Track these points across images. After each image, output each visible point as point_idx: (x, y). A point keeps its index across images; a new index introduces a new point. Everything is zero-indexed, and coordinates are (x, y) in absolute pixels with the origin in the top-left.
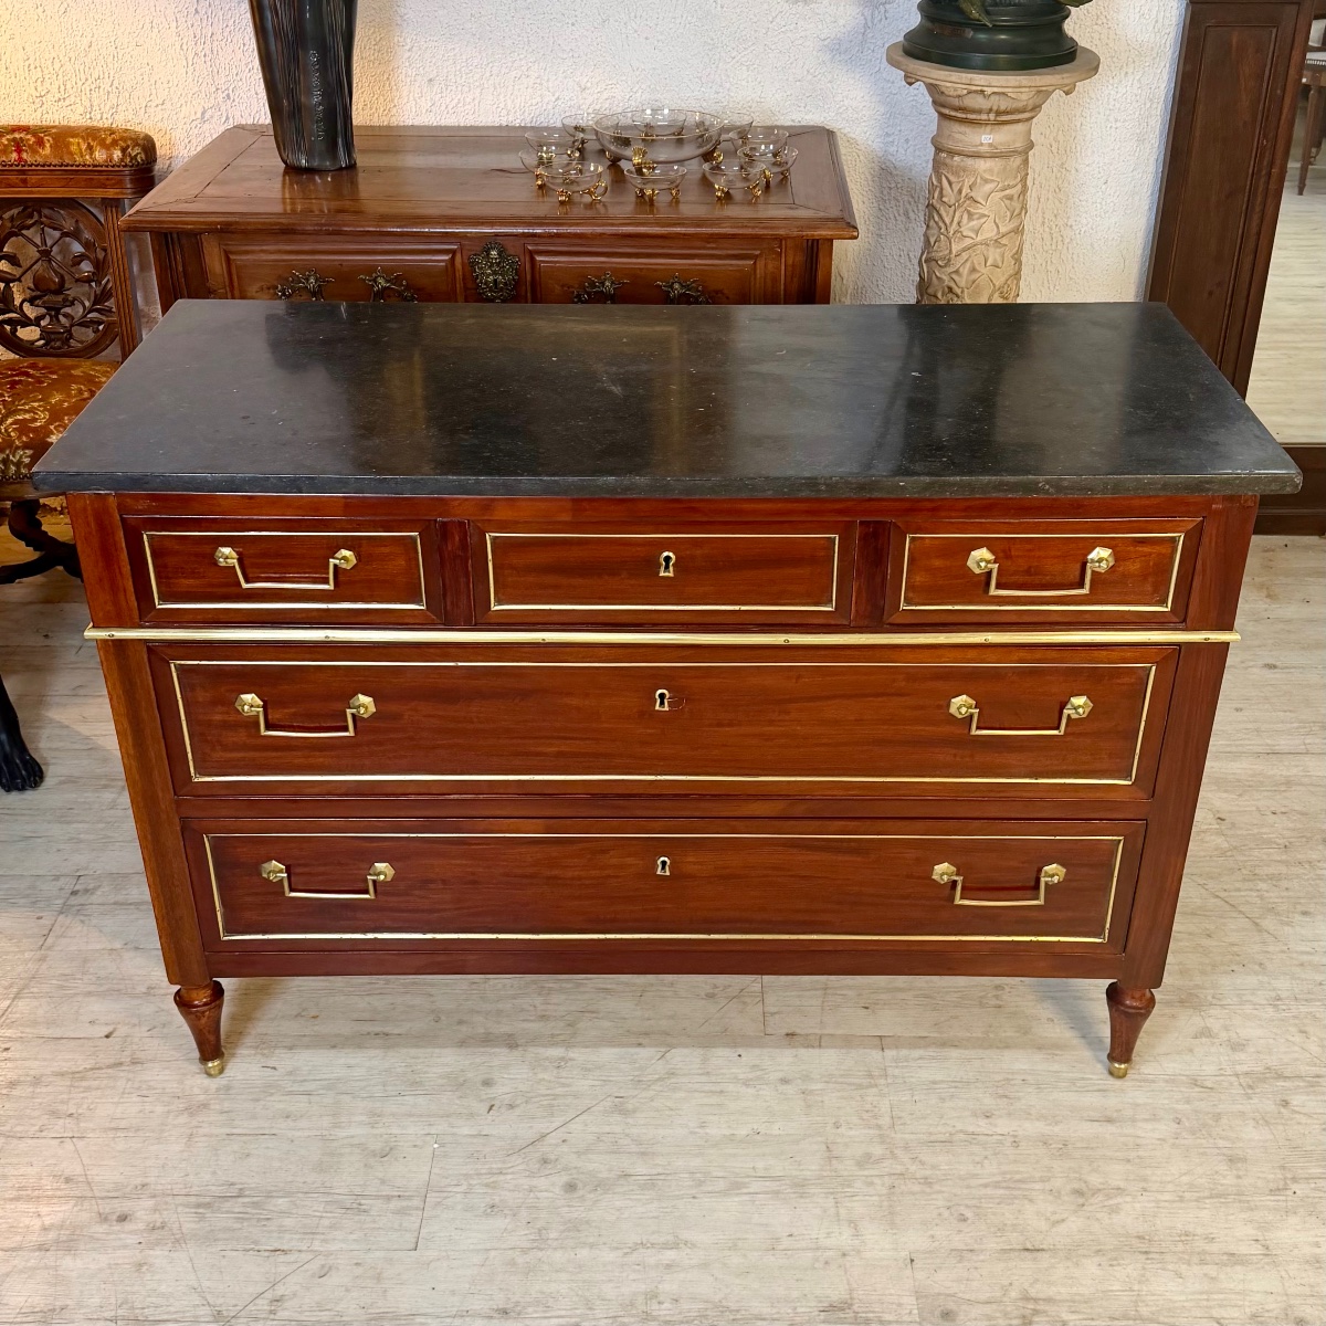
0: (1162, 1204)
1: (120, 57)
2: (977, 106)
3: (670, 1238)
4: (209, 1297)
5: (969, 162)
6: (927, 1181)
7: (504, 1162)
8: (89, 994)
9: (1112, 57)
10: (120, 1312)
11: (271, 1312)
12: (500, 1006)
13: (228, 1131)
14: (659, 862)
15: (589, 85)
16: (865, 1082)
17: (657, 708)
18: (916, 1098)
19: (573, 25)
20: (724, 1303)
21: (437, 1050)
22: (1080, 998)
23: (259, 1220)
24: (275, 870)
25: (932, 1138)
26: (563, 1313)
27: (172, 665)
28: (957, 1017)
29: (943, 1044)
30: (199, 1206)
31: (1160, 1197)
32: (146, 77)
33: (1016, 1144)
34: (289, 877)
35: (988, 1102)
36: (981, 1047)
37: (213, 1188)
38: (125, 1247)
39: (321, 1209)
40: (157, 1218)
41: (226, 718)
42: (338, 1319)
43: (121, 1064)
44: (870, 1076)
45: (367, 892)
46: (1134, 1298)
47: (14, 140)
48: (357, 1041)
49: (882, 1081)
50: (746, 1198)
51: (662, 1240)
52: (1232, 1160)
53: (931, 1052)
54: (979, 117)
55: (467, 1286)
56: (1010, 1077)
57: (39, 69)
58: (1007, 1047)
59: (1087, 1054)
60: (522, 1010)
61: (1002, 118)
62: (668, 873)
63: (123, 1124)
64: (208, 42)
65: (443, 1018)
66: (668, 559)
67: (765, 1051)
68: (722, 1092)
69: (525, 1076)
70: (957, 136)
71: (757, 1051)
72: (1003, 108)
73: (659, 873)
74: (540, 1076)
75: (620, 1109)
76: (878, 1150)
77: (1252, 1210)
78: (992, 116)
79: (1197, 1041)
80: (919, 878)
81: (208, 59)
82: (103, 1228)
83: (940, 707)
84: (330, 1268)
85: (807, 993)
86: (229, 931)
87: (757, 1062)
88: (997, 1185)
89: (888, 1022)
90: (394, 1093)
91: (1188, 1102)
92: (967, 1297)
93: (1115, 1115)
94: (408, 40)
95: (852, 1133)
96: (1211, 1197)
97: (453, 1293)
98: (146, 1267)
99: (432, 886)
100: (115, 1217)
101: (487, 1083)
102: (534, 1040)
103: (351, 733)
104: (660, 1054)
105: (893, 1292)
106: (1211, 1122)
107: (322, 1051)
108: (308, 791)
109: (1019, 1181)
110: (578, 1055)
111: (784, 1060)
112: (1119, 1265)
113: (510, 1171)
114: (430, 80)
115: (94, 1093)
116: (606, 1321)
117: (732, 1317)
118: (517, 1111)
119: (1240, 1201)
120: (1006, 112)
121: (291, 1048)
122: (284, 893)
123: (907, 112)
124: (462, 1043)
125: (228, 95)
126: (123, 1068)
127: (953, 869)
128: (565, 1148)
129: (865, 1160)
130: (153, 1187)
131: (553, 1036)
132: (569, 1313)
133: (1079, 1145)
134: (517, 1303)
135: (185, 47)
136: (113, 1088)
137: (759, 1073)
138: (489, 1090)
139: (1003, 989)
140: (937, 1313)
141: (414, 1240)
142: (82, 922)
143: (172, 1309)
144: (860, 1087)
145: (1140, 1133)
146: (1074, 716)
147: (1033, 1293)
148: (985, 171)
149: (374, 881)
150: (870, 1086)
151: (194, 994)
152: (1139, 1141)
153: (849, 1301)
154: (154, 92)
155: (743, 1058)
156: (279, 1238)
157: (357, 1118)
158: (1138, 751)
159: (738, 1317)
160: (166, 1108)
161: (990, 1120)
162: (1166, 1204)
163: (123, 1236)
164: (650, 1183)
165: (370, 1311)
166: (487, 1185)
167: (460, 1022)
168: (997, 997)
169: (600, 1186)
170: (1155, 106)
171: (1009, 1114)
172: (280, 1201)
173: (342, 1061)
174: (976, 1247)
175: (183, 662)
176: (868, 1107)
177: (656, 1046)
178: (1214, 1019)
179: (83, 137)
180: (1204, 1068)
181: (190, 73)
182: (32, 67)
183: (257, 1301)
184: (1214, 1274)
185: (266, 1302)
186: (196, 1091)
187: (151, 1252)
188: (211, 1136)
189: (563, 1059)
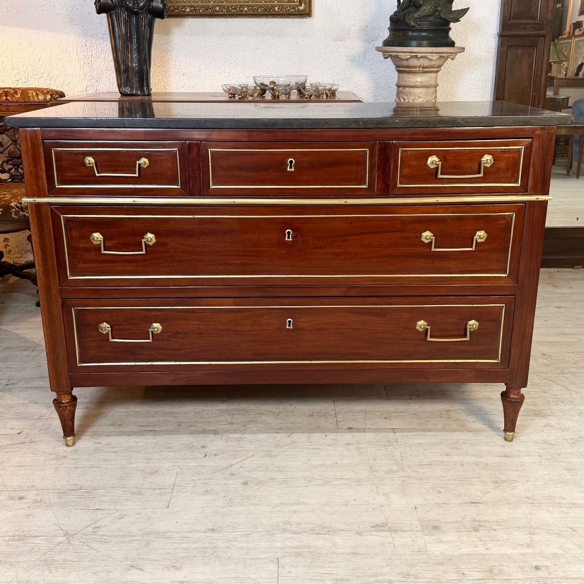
0: (536, 486)
1: (52, 64)
2: (414, 65)
3: (295, 501)
4: (62, 527)
5: (412, 89)
6: (420, 479)
7: (212, 475)
8: (11, 418)
9: (469, 62)
10: (17, 533)
11: (94, 532)
12: (210, 420)
13: (76, 466)
14: (287, 322)
15: (250, 76)
16: (387, 444)
17: (287, 239)
18: (413, 449)
19: (244, 50)
20: (323, 525)
21: (180, 436)
22: (488, 414)
23: (89, 498)
24: (105, 327)
25: (421, 463)
26: (242, 530)
27: (62, 217)
28: (429, 421)
29: (424, 430)
30: (59, 493)
31: (535, 483)
32: (63, 73)
33: (462, 465)
34: (112, 330)
35: (447, 450)
36: (442, 431)
37: (68, 487)
38: (21, 509)
39: (121, 493)
40: (39, 498)
41: (85, 245)
42: (128, 534)
43: (25, 443)
44: (390, 442)
45: (149, 339)
46: (528, 520)
47: (5, 91)
48: (141, 433)
49: (396, 444)
50: (333, 486)
51: (291, 502)
52: (568, 470)
53: (418, 433)
54: (415, 70)
55: (194, 521)
56: (457, 441)
57: (17, 69)
58: (455, 431)
59: (493, 433)
60: (221, 421)
61: (425, 70)
62: (292, 328)
63: (24, 464)
64: (90, 58)
65: (182, 424)
66: (291, 162)
67: (338, 434)
68: (318, 448)
69: (222, 444)
70: (406, 79)
71: (334, 434)
72: (425, 65)
73: (287, 327)
74: (230, 444)
75: (269, 455)
76: (395, 468)
77: (581, 487)
78: (421, 69)
79: (545, 428)
80: (410, 329)
81: (89, 65)
82: (10, 502)
83: (417, 237)
84: (125, 515)
85: (357, 414)
86: (82, 361)
87: (335, 438)
88: (454, 480)
89: (395, 423)
90: (158, 451)
91: (544, 449)
92: (445, 520)
93: (509, 454)
94: (174, 57)
95: (383, 462)
96: (560, 483)
97: (187, 523)
98: (31, 516)
99: (179, 336)
100: (17, 498)
101: (203, 447)
102: (227, 431)
103: (144, 252)
104: (287, 436)
105: (407, 519)
106: (556, 456)
107: (123, 437)
108: (122, 284)
109: (465, 478)
110: (248, 436)
111: (348, 437)
112: (519, 508)
113: (216, 478)
114: (183, 74)
115: (10, 453)
116: (264, 533)
117: (327, 530)
118: (219, 457)
119: (575, 484)
120: (427, 67)
121: (108, 436)
122: (109, 340)
123: (384, 87)
124: (191, 433)
125: (97, 80)
126: (25, 444)
127: (426, 323)
128: (242, 469)
129: (390, 471)
130: (37, 486)
131: (235, 430)
132: (245, 530)
133: (493, 465)
134: (219, 527)
135: (80, 60)
136: (20, 451)
137: (336, 442)
138: (204, 449)
139: (450, 411)
140: (430, 527)
141: (168, 504)
142: (10, 394)
143: (44, 532)
144: (385, 446)
145: (522, 460)
146: (479, 241)
147: (477, 518)
148: (419, 93)
149: (152, 332)
150: (390, 445)
151: (63, 397)
152: (522, 463)
153: (386, 523)
154: (66, 79)
155: (328, 437)
156: (100, 505)
157: (139, 461)
158: (509, 259)
159: (331, 530)
160: (46, 458)
161: (448, 457)
162: (539, 486)
163: (21, 505)
164: (285, 481)
165: (145, 531)
166: (203, 484)
167: (191, 426)
168: (447, 414)
169: (259, 482)
170: (488, 82)
171: (458, 454)
172: (100, 491)
173: (133, 440)
174: (447, 502)
175: (67, 216)
176: (390, 453)
177: (286, 433)
178: (552, 421)
179: (34, 91)
180: (550, 437)
181: (81, 71)
182: (15, 68)
183: (87, 528)
184: (567, 511)
185: (92, 528)
186: (61, 451)
187: (35, 510)
188: (67, 468)
189: (240, 438)
